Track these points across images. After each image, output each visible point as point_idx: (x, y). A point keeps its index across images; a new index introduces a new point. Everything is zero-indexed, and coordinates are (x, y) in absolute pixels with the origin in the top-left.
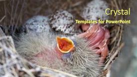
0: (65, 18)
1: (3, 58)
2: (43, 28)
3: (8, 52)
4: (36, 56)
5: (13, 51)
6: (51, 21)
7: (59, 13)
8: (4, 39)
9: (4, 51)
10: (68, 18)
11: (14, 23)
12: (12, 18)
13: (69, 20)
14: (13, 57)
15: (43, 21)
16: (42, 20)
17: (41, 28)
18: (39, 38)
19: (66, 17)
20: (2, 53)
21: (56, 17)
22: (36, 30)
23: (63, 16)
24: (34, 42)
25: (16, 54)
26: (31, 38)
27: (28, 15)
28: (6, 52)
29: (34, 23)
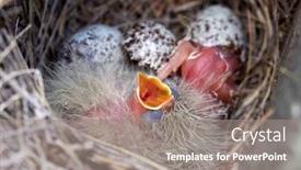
0: (160, 41)
1: (19, 114)
2: (107, 53)
3: (29, 103)
4: (87, 114)
5: (39, 102)
6: (128, 45)
7: (147, 29)
8: (23, 75)
9: (21, 100)
10: (165, 40)
11: (46, 34)
12: (43, 25)
13: (168, 45)
14: (40, 114)
15: (108, 39)
16: (107, 36)
17: (102, 54)
18: (96, 76)
19: (163, 38)
20: (18, 103)
21: (142, 37)
22: (91, 56)
23: (156, 36)
24: (85, 85)
25: (46, 108)
26: (79, 74)
27: (78, 20)
28: (25, 103)
29: (89, 42)
